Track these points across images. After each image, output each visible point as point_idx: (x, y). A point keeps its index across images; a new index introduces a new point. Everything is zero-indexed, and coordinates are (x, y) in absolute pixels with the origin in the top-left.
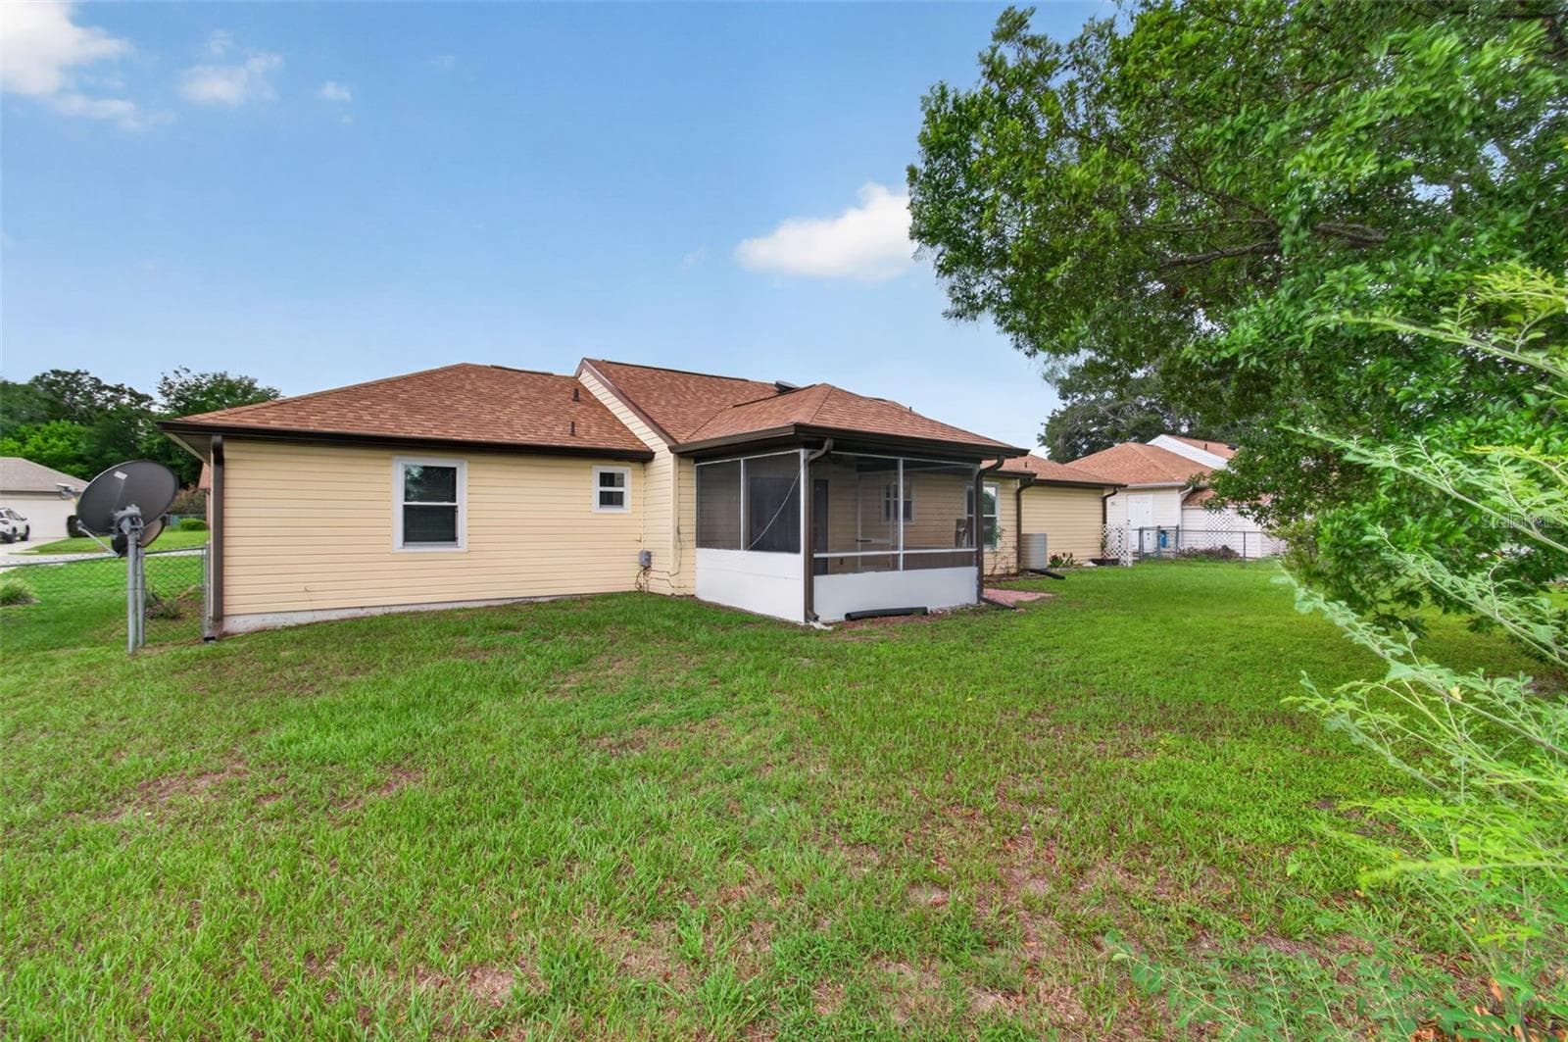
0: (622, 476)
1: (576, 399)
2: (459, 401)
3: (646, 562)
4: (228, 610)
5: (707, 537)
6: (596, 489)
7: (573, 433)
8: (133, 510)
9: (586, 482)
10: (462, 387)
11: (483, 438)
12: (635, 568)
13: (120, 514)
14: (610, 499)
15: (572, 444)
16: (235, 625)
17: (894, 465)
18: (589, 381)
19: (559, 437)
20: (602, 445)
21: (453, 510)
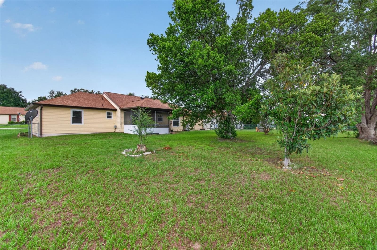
0: (111, 113)
1: (103, 99)
2: (81, 100)
3: (116, 127)
4: (43, 133)
5: (126, 123)
6: (107, 115)
7: (102, 106)
8: (32, 117)
9: (104, 114)
10: (81, 97)
11: (87, 106)
12: (113, 128)
13: (30, 117)
14: (109, 117)
15: (102, 108)
16: (44, 136)
17: (154, 112)
18: (104, 95)
19: (100, 106)
20: (108, 108)
21: (81, 118)
